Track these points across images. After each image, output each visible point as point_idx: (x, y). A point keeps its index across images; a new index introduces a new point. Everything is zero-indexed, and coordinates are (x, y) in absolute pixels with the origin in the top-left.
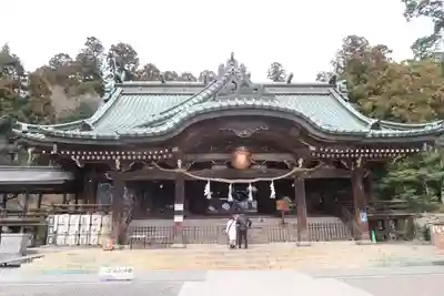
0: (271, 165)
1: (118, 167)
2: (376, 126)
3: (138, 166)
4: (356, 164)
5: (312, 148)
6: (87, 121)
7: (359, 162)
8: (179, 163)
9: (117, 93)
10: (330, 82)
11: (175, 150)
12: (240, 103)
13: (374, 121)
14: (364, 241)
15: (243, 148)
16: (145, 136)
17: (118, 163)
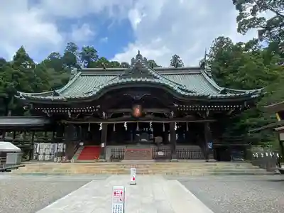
0: (156, 115)
1: (70, 117)
2: (223, 92)
3: (82, 116)
4: (206, 115)
5: (176, 105)
6: (57, 91)
7: (208, 113)
8: (104, 114)
9: (78, 75)
10: (201, 66)
11: (99, 106)
12: (134, 80)
13: (223, 89)
14: (210, 160)
16: (86, 98)
17: (70, 114)
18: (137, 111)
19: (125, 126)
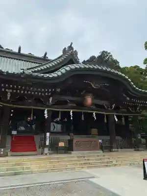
1: (8, 98)
5: (128, 99)
8: (51, 99)
11: (58, 90)
12: (100, 68)
15: (91, 95)
17: (9, 95)
18: (89, 100)
19: (71, 114)
